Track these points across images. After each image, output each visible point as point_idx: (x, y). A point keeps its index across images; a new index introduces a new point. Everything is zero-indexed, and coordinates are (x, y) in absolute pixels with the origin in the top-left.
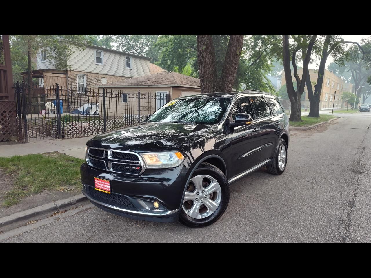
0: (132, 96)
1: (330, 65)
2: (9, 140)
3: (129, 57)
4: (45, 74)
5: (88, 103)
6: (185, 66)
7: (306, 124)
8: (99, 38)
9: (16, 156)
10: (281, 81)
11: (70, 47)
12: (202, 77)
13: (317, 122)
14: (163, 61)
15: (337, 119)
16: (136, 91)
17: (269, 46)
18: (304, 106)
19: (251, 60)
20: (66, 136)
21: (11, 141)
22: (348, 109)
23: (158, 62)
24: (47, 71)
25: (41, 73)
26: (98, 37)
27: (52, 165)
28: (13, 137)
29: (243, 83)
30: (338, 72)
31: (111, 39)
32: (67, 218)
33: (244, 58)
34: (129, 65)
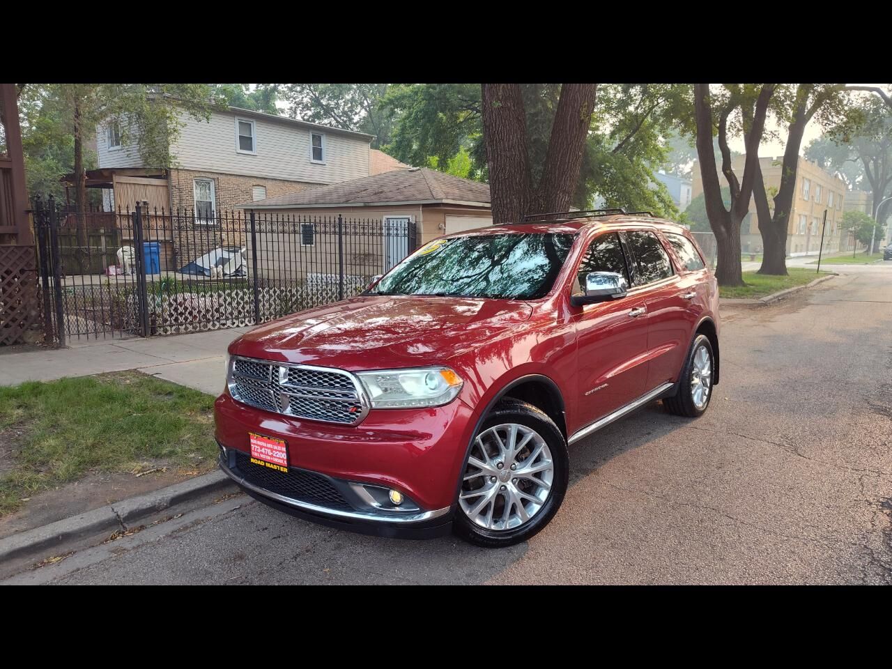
0: (323, 229)
1: (810, 146)
2: (21, 341)
3: (318, 134)
4: (116, 179)
5: (222, 247)
6: (455, 153)
7: (754, 291)
8: (247, 89)
9: (29, 384)
10: (690, 188)
11: (174, 113)
12: (494, 179)
13: (783, 288)
14: (401, 142)
15: (831, 278)
16: (334, 216)
17: (659, 101)
18: (747, 247)
19: (617, 136)
20: (161, 331)
21: (25, 343)
22: (857, 254)
23: (389, 146)
24: (121, 171)
25: (106, 177)
26: (244, 89)
27: (117, 405)
28: (31, 333)
29: (597, 193)
30: (829, 163)
31: (276, 93)
32: (144, 548)
33: (599, 133)
34: (318, 154)
